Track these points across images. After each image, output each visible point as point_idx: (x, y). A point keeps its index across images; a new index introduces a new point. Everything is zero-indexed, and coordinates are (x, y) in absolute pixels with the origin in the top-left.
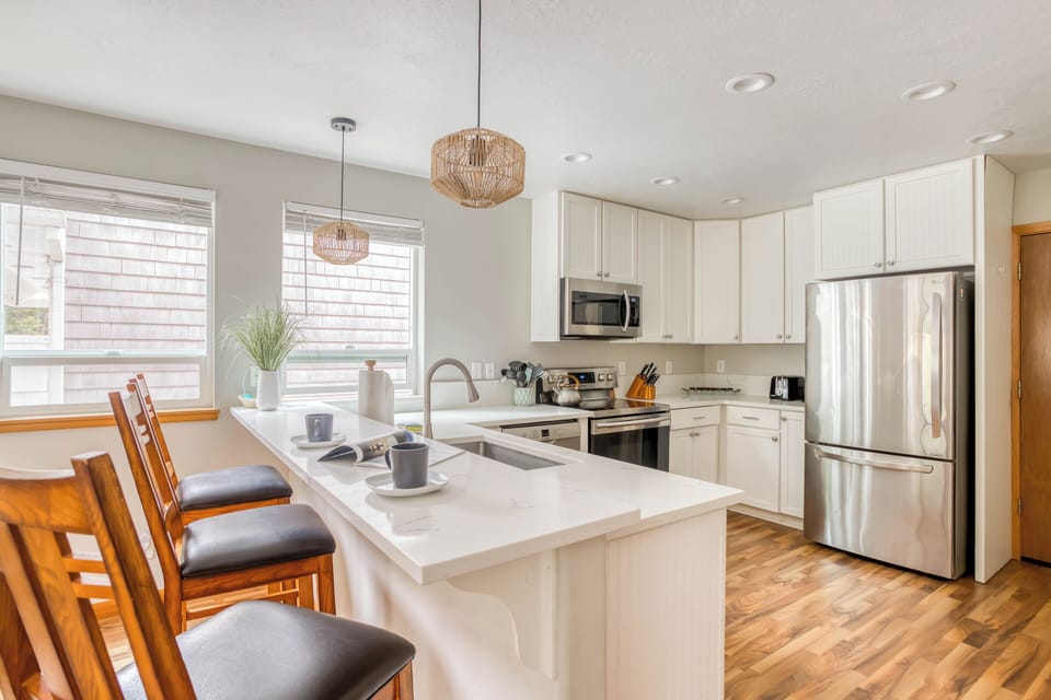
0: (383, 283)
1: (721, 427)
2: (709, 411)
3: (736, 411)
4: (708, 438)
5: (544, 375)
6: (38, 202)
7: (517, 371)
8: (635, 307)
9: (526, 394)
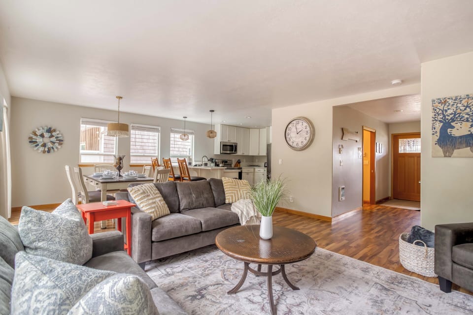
1: (254, 172)
2: (251, 170)
3: (257, 169)
4: (251, 175)
5: (217, 161)
7: (211, 160)
8: (236, 147)
9: (213, 165)
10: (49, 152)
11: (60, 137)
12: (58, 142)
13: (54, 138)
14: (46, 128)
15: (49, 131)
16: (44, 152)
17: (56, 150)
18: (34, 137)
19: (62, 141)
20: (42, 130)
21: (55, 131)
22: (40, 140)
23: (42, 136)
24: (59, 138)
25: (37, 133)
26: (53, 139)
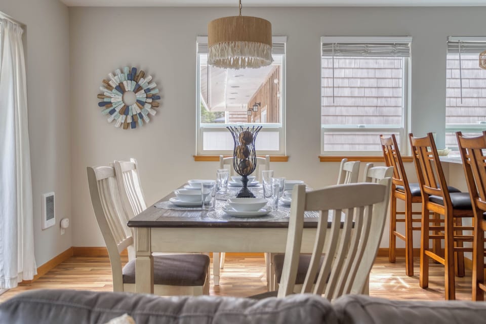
0: (471, 81)
6: (338, 54)
10: (134, 125)
11: (154, 89)
12: (150, 100)
13: (143, 91)
14: (126, 70)
15: (134, 75)
16: (126, 126)
17: (147, 120)
18: (107, 93)
19: (159, 98)
20: (120, 75)
21: (144, 75)
22: (116, 98)
23: (121, 88)
24: (153, 92)
25: (110, 83)
26: (141, 95)
